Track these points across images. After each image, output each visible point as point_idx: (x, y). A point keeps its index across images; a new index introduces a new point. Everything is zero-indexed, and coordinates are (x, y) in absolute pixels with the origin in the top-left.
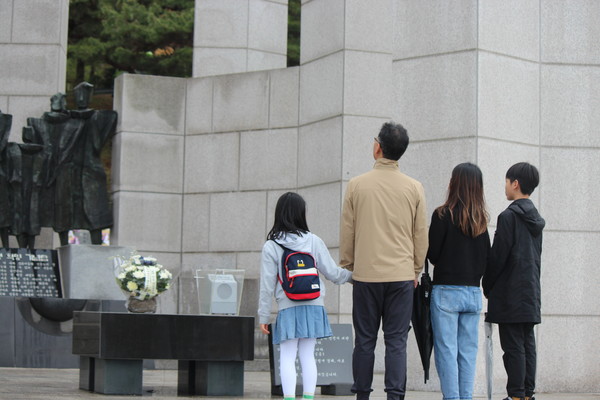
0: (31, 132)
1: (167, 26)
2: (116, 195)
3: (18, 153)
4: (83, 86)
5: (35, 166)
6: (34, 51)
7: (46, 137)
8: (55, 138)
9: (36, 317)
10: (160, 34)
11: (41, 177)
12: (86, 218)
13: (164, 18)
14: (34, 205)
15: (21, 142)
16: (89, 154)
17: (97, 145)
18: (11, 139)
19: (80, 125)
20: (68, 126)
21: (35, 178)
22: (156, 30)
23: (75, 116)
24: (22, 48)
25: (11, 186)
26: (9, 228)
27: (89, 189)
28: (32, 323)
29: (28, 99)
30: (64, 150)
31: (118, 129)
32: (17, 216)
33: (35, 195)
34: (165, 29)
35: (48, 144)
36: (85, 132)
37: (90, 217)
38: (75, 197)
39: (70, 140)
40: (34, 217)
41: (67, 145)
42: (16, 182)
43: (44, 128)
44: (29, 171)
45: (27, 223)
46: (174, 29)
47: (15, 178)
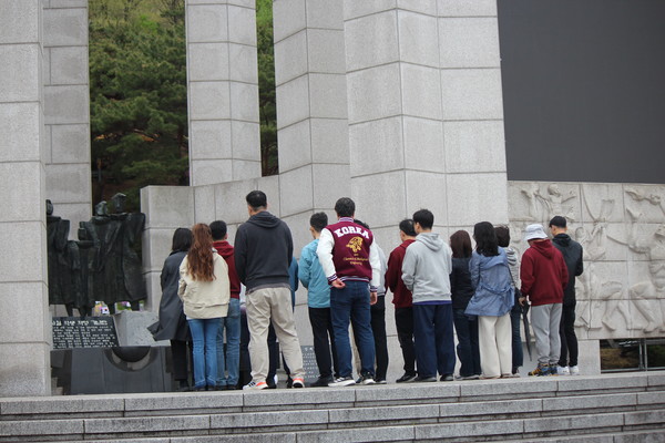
0: (84, 232)
1: (113, 115)
2: (147, 275)
3: (77, 248)
4: (119, 196)
5: (89, 257)
6: (70, 169)
7: (95, 235)
8: (101, 236)
9: (117, 360)
10: (106, 123)
11: (94, 265)
12: (127, 292)
13: (109, 107)
14: (90, 285)
15: (77, 239)
16: (126, 245)
17: (131, 239)
18: (70, 238)
19: (119, 225)
20: (110, 226)
21: (90, 265)
22: (103, 120)
23: (114, 219)
24: (61, 167)
25: (73, 272)
26: (73, 303)
27: (128, 271)
28: (115, 364)
29: (68, 206)
30: (109, 244)
31: (147, 226)
32: (78, 294)
33: (90, 278)
34: (112, 119)
35: (97, 240)
36: (123, 229)
37: (130, 292)
38: (118, 278)
39: (112, 236)
40: (91, 294)
41: (111, 240)
42: (76, 270)
43: (93, 228)
44: (85, 261)
45: (86, 299)
46: (119, 118)
47: (75, 266)
